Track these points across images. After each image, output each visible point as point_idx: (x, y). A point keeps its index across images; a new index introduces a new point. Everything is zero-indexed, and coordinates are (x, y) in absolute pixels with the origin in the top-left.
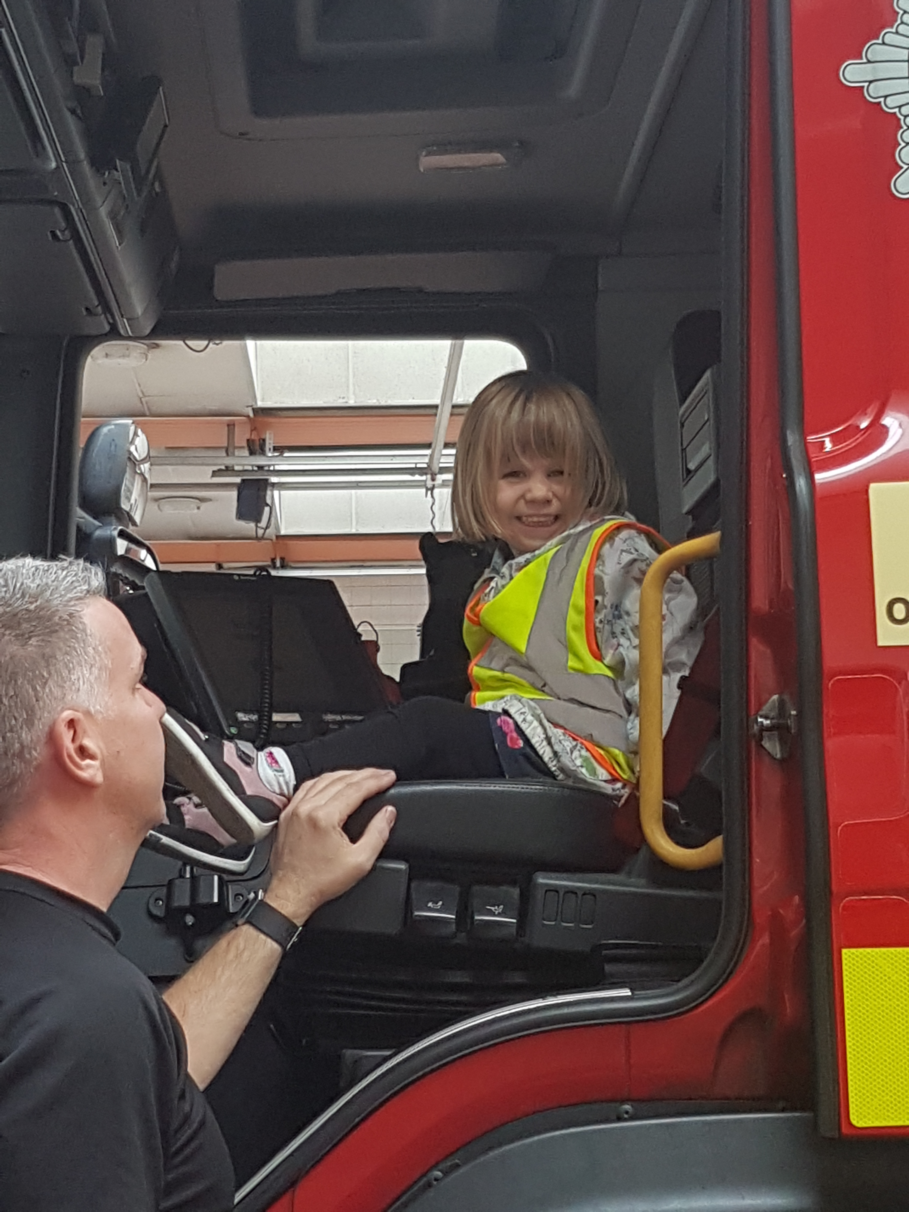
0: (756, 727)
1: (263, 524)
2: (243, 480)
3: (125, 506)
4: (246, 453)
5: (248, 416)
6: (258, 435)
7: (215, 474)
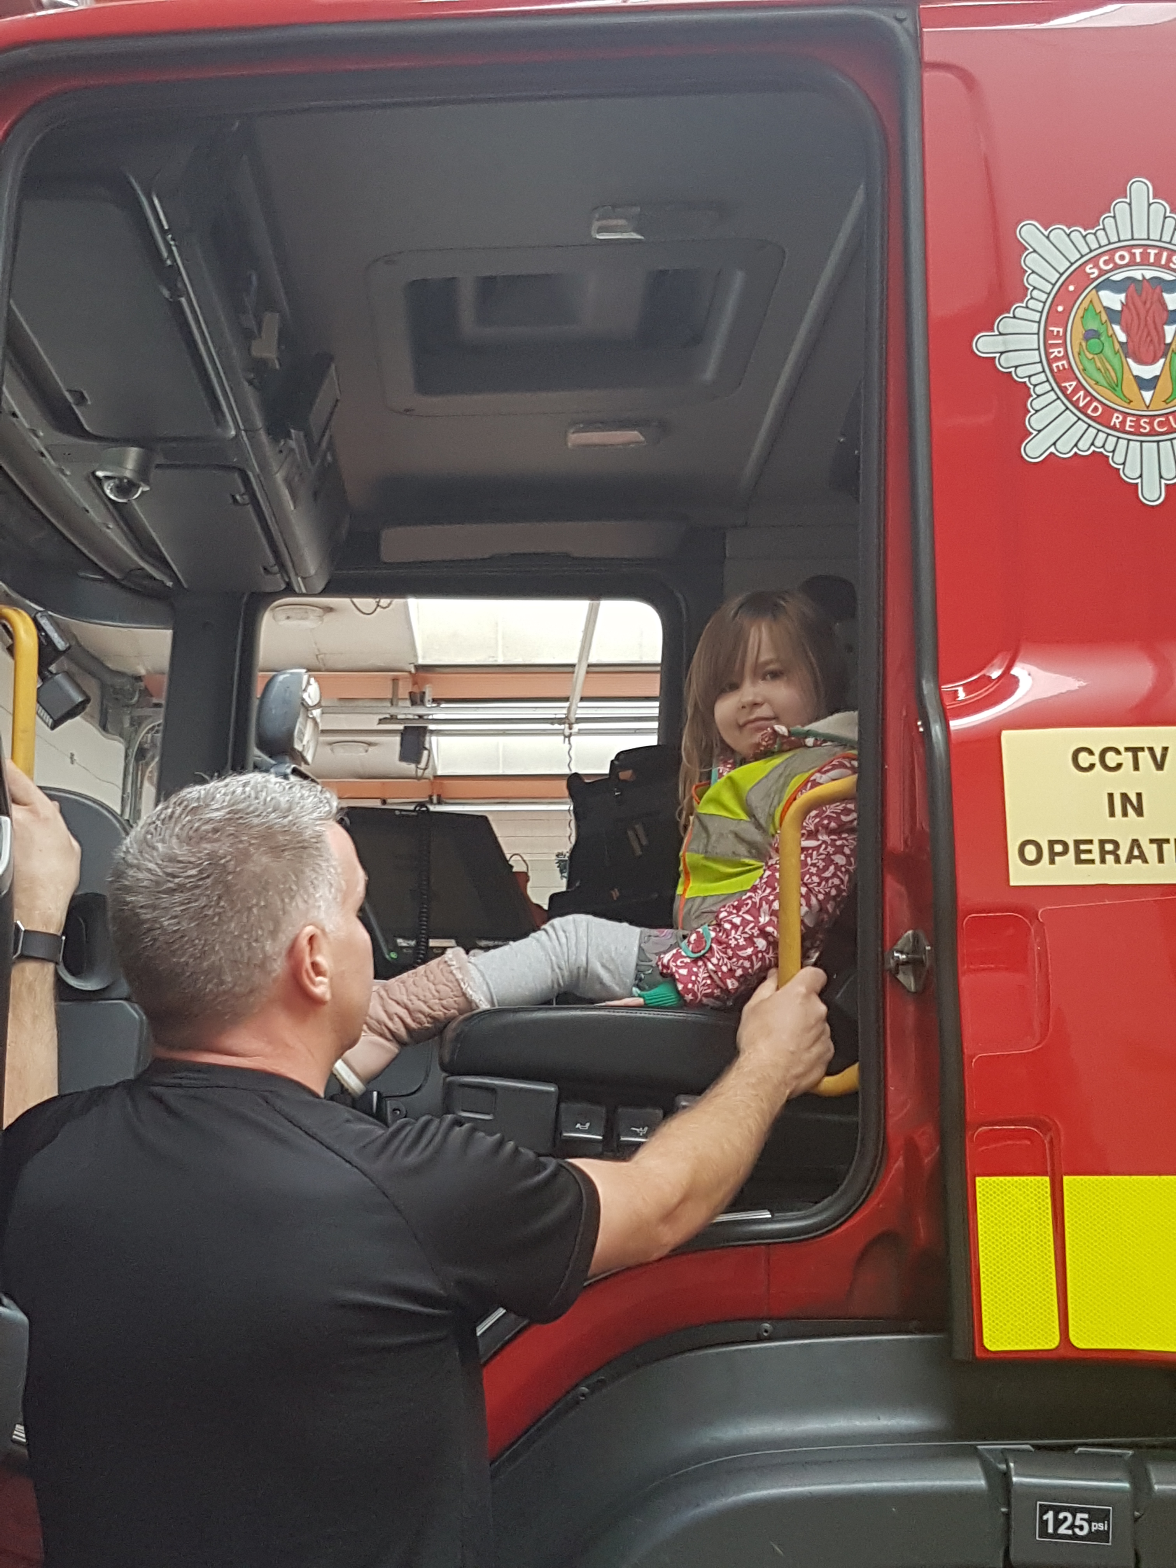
0: (892, 961)
1: (422, 765)
2: (406, 727)
3: (298, 746)
4: (408, 703)
5: (410, 672)
6: (419, 688)
7: (381, 721)
